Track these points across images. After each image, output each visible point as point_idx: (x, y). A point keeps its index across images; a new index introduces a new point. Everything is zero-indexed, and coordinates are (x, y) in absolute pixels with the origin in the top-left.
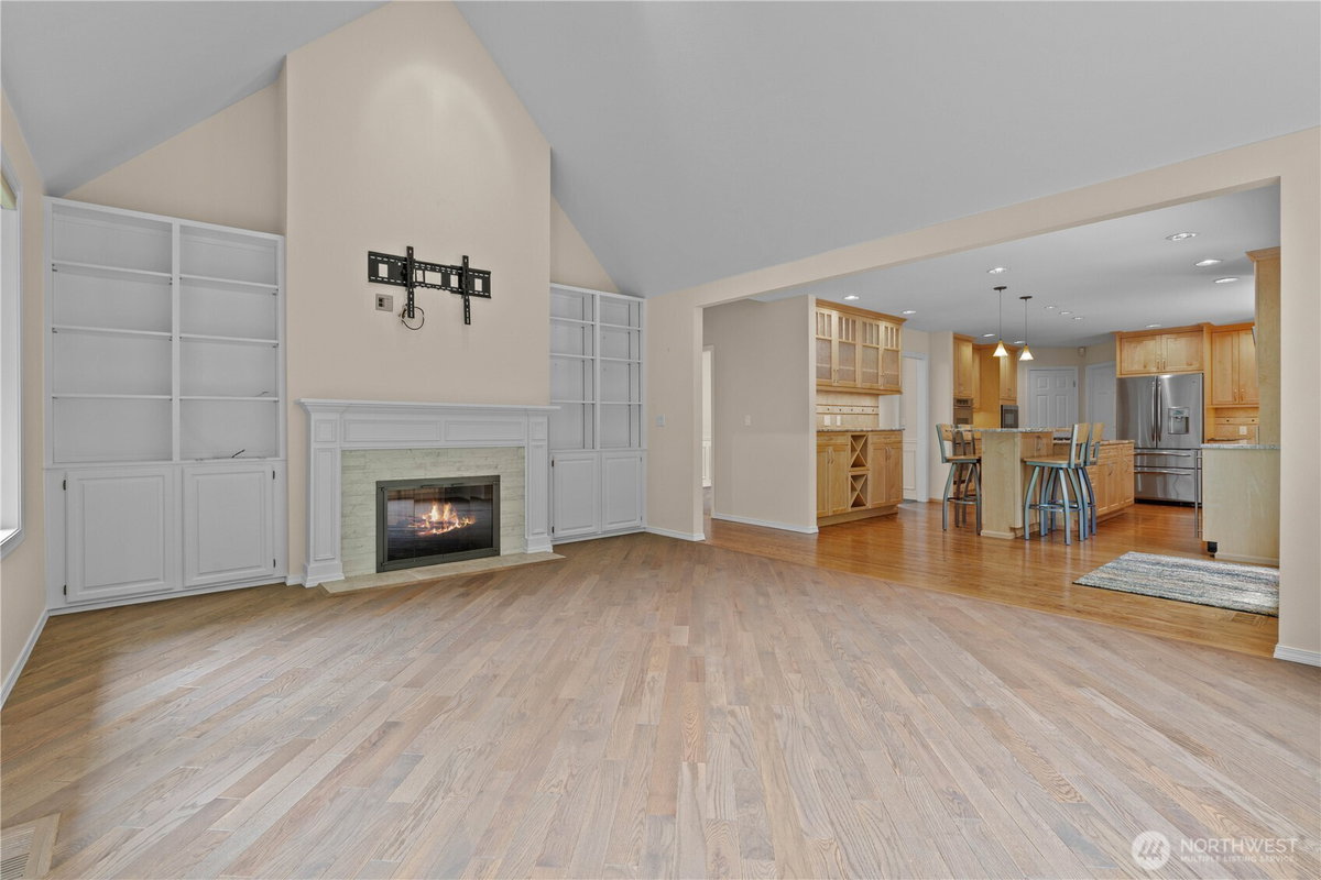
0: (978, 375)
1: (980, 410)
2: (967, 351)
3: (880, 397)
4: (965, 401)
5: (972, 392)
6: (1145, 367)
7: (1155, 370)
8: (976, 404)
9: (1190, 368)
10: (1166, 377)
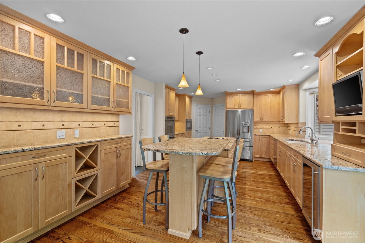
0: (178, 106)
1: (178, 121)
2: (172, 95)
3: (120, 115)
4: (171, 118)
5: (175, 113)
6: (234, 106)
7: (237, 107)
8: (177, 118)
9: (249, 107)
10: (240, 110)
